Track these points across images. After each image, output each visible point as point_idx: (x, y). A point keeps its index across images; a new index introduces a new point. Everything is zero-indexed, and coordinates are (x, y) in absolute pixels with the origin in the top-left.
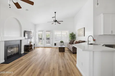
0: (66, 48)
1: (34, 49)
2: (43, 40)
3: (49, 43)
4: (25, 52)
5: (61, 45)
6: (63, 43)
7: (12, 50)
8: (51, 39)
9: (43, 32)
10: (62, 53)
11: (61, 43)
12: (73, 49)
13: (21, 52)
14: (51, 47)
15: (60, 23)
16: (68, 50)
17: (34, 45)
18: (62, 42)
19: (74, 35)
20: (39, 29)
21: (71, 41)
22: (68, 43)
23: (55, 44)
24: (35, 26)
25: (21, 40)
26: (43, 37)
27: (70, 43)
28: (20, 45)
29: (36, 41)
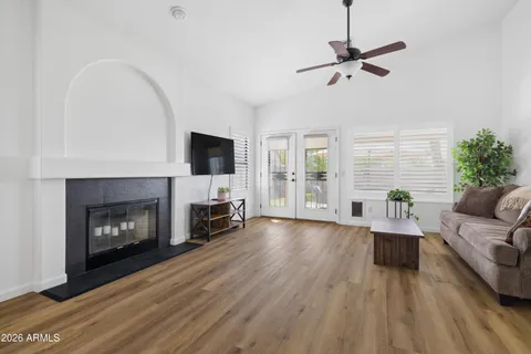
0: (433, 241)
1: (241, 226)
2: (290, 185)
3: (322, 198)
4: (192, 238)
5: (392, 214)
6: (405, 205)
7: (124, 226)
8: (330, 176)
9: (292, 139)
10: (396, 273)
11: (392, 204)
12: (499, 264)
13: (170, 237)
14: (335, 223)
15: (381, 72)
16: (447, 258)
17: (241, 208)
18: (399, 197)
19: (499, 149)
20: (270, 126)
21: (471, 193)
22: (450, 208)
23: (357, 209)
24: (256, 111)
25: (170, 180)
26: (290, 169)
27: (461, 208)
28: (163, 202)
29: (258, 184)
